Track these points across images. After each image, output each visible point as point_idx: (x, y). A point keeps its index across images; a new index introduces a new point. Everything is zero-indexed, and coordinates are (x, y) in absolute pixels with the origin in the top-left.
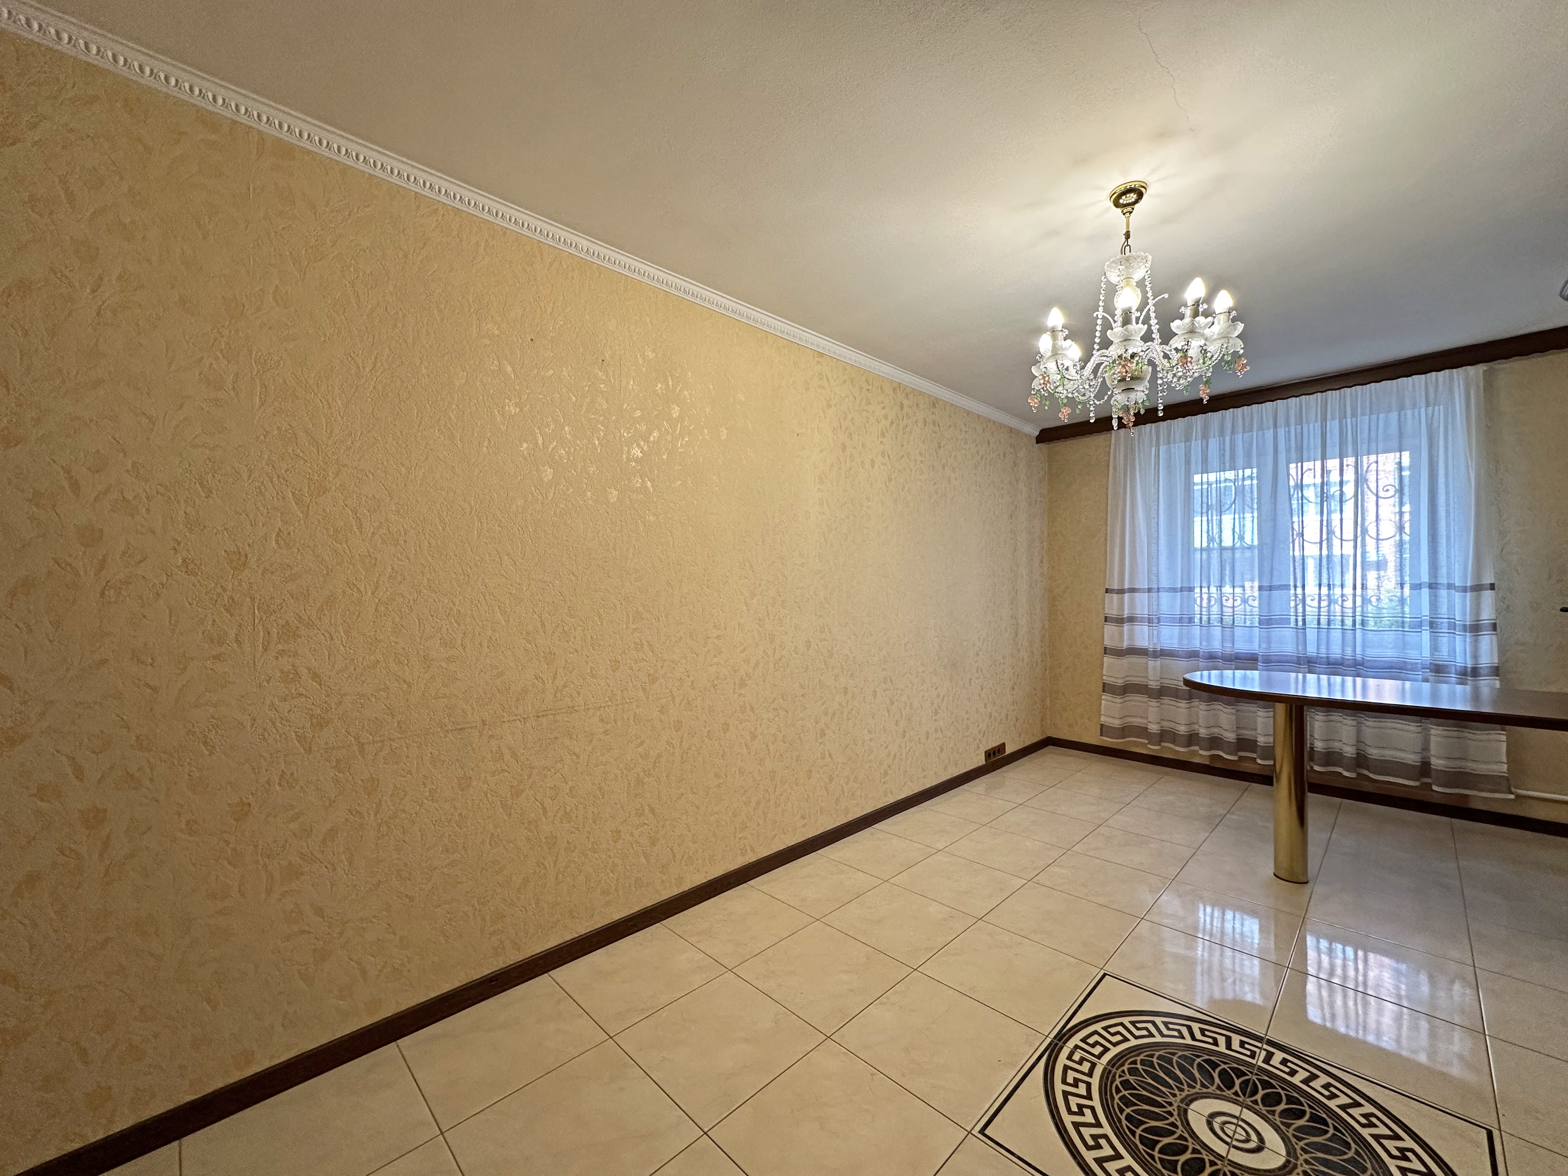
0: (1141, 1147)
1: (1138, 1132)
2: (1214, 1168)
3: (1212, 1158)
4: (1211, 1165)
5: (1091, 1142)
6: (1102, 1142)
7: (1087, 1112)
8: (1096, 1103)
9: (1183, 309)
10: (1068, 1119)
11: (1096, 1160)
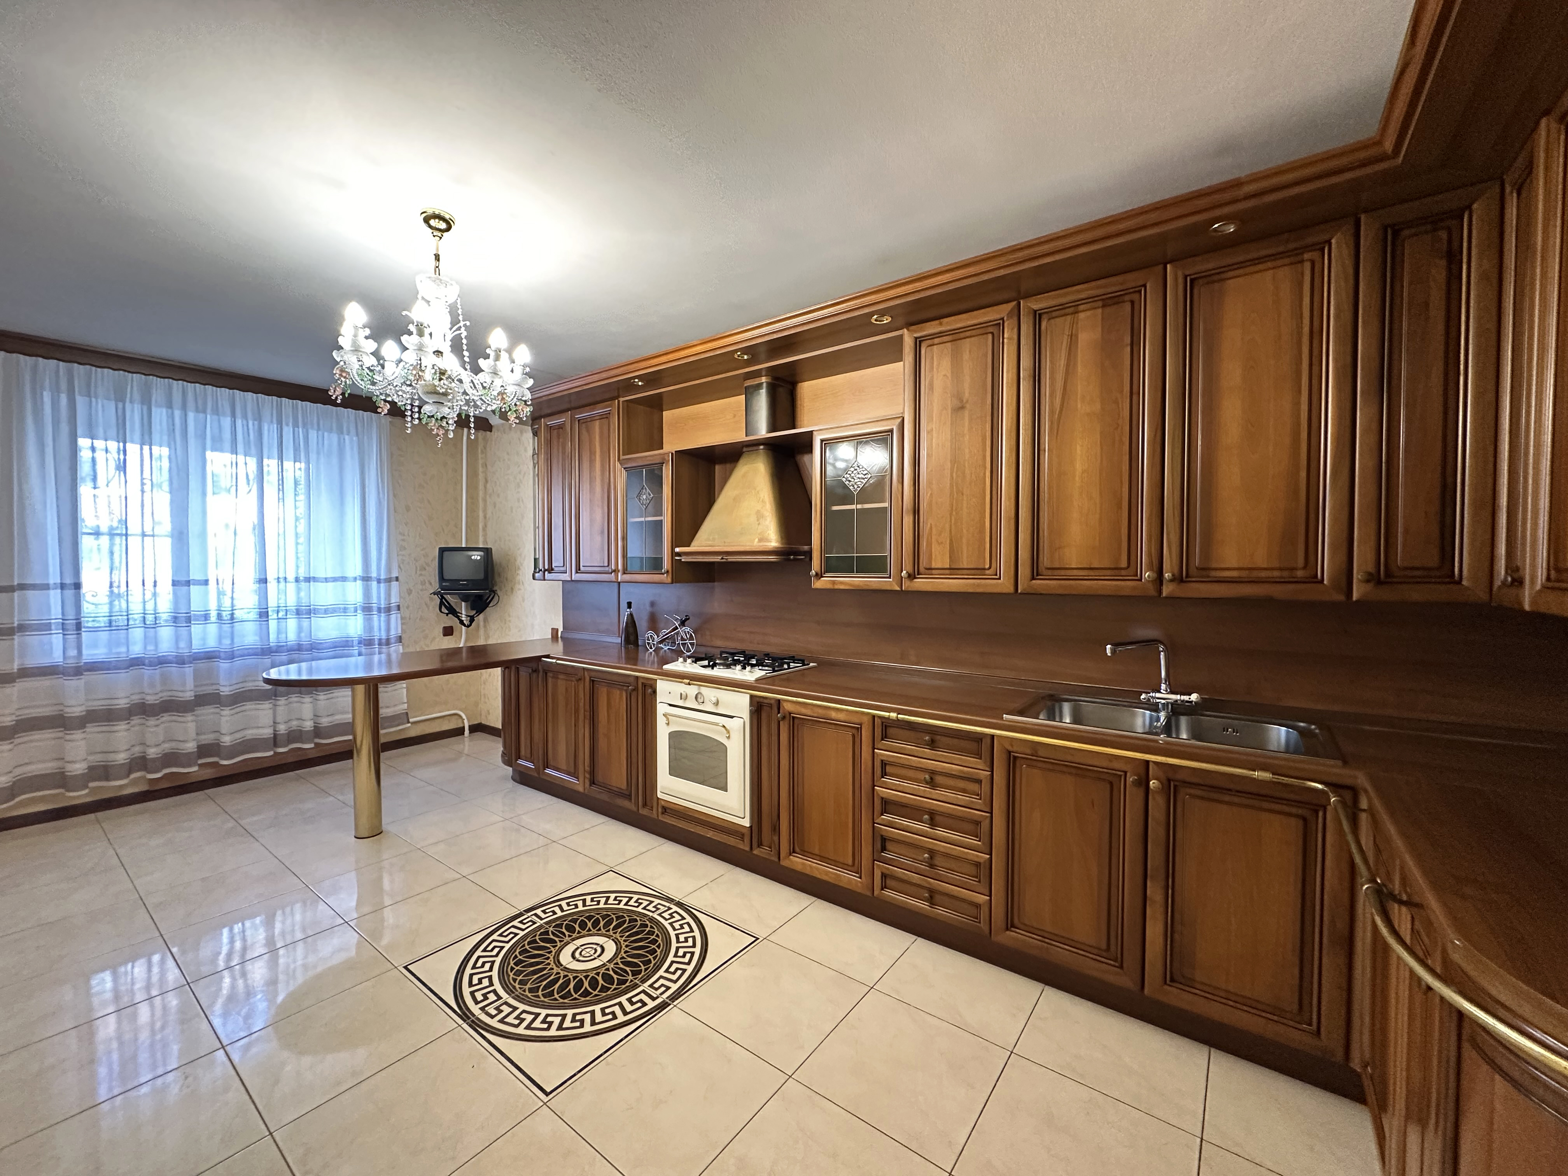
0: (566, 1001)
1: (556, 996)
2: (600, 975)
3: (595, 972)
4: (598, 976)
5: (545, 1026)
6: (549, 1019)
7: (524, 1016)
8: (522, 1007)
9: (488, 351)
10: (521, 1030)
11: (557, 1030)
